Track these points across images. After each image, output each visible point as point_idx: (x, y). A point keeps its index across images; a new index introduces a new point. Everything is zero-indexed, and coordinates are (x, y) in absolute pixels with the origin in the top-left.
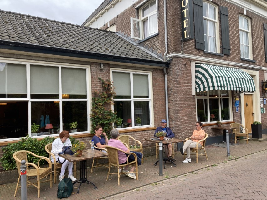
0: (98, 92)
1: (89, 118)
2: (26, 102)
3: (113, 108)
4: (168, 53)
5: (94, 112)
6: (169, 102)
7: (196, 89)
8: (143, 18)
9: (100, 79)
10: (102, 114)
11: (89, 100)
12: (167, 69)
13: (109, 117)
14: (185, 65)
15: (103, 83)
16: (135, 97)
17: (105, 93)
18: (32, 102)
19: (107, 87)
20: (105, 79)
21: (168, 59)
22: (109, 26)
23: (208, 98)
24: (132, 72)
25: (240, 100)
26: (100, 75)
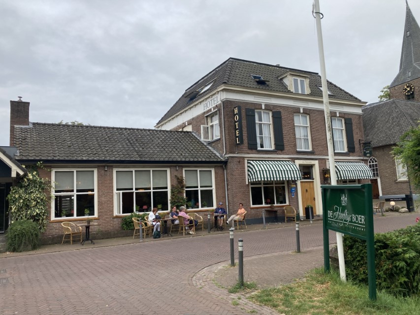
0: (175, 185)
1: (169, 202)
2: (133, 193)
3: (185, 195)
4: (226, 154)
5: (172, 198)
6: (228, 190)
7: (248, 180)
8: (211, 124)
9: (176, 176)
10: (177, 199)
11: (169, 190)
12: (225, 166)
13: (182, 201)
14: (239, 162)
15: (178, 179)
16: (201, 187)
17: (179, 185)
18: (136, 193)
19: (180, 181)
20: (179, 176)
21: (226, 158)
22: (187, 125)
23: (262, 186)
24: (199, 170)
25: (297, 186)
26: (176, 173)
